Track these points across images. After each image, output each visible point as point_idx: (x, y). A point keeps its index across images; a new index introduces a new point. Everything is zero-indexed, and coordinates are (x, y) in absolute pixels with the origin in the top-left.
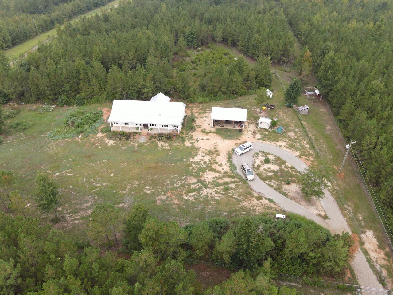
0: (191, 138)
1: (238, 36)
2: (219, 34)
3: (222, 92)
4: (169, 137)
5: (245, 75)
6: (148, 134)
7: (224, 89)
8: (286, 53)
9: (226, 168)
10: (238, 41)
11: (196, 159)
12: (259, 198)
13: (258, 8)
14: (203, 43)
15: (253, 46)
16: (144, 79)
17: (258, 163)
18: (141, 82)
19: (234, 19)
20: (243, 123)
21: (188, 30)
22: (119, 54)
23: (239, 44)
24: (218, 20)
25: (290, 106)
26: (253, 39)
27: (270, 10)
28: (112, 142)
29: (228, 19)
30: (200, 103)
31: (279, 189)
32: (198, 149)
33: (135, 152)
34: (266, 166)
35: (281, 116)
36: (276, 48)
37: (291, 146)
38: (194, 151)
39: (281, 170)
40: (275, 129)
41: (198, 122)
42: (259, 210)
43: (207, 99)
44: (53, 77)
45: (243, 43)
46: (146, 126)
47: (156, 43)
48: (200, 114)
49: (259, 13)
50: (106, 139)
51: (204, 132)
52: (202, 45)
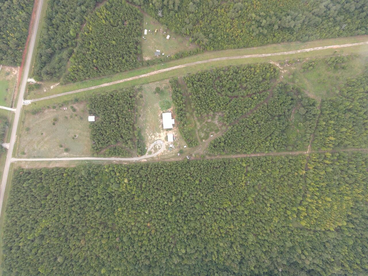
9: (156, 139)
12: (150, 145)
31: (152, 148)
33: (157, 121)
34: (158, 146)
37: (165, 151)
38: (160, 132)
39: (157, 149)
42: (147, 145)
50: (160, 113)
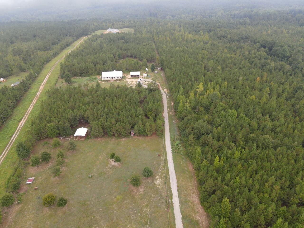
0: (126, 80)
1: (136, 54)
2: (129, 54)
3: (133, 70)
4: (119, 80)
5: (139, 66)
6: (113, 80)
7: (133, 69)
8: (153, 58)
10: (137, 56)
11: (128, 83)
13: (144, 44)
14: (124, 58)
15: (142, 57)
16: (109, 67)
17: (143, 82)
18: (108, 68)
19: (134, 48)
20: (139, 75)
21: (117, 53)
22: (97, 62)
23: (137, 57)
24: (128, 49)
25: (153, 72)
26: (141, 55)
27: (148, 44)
28: (104, 82)
29: (132, 49)
30: (126, 73)
32: (128, 82)
34: (145, 83)
35: (150, 74)
36: (149, 57)
40: (148, 76)
41: (126, 77)
43: (128, 72)
44: (80, 68)
45: (138, 57)
46: (112, 78)
47: (109, 58)
48: (127, 75)
49: (144, 46)
50: (102, 82)
51: (129, 78)
52: (123, 58)
